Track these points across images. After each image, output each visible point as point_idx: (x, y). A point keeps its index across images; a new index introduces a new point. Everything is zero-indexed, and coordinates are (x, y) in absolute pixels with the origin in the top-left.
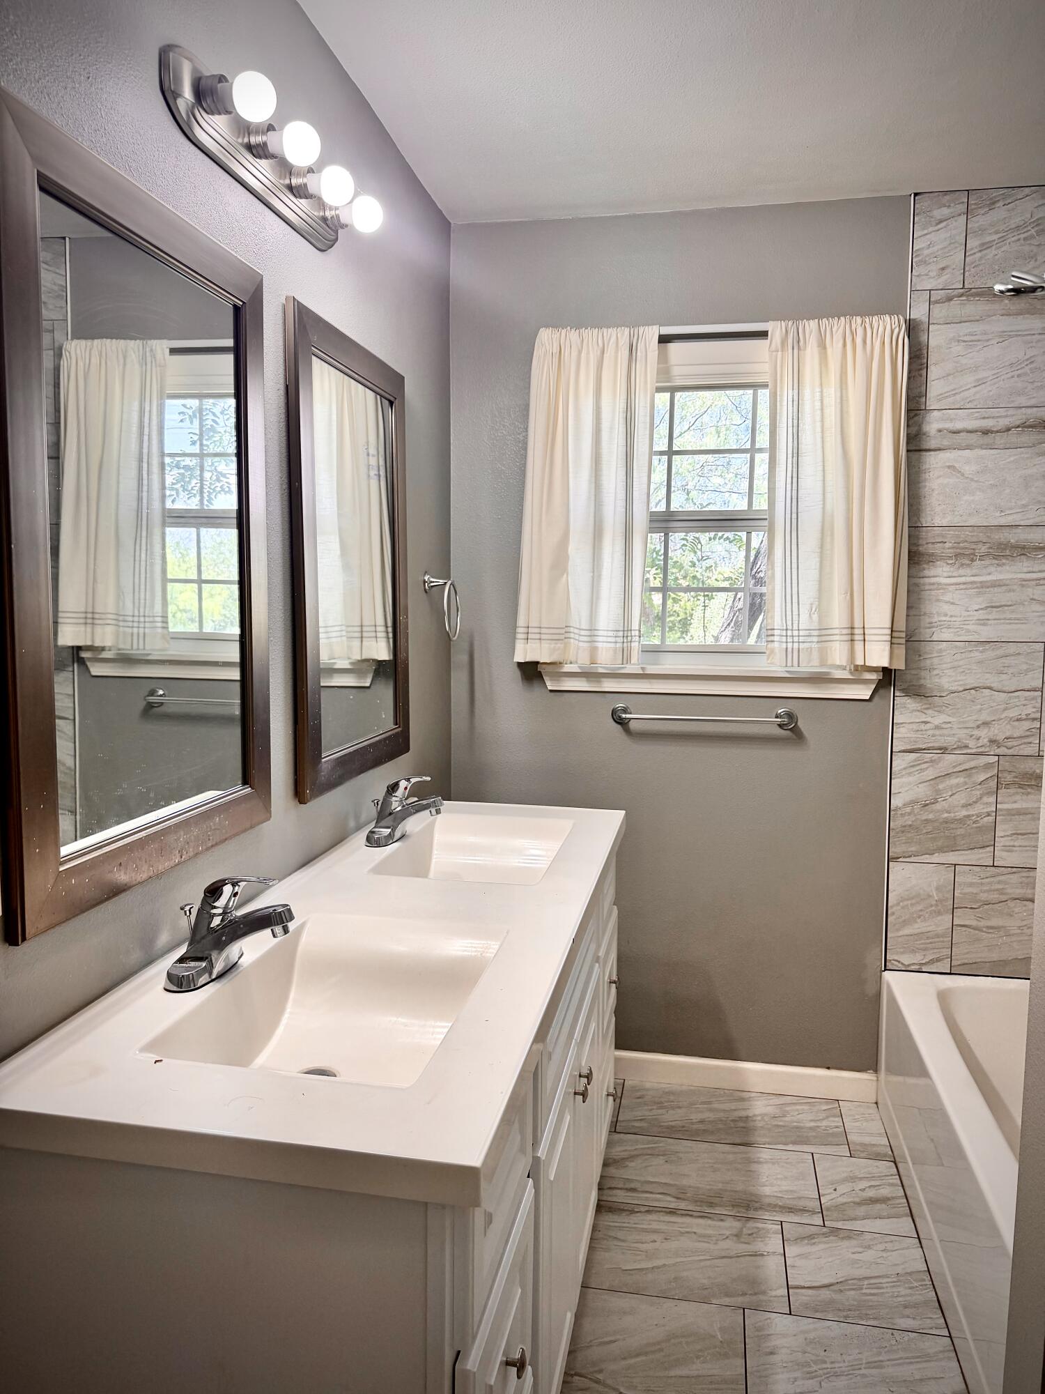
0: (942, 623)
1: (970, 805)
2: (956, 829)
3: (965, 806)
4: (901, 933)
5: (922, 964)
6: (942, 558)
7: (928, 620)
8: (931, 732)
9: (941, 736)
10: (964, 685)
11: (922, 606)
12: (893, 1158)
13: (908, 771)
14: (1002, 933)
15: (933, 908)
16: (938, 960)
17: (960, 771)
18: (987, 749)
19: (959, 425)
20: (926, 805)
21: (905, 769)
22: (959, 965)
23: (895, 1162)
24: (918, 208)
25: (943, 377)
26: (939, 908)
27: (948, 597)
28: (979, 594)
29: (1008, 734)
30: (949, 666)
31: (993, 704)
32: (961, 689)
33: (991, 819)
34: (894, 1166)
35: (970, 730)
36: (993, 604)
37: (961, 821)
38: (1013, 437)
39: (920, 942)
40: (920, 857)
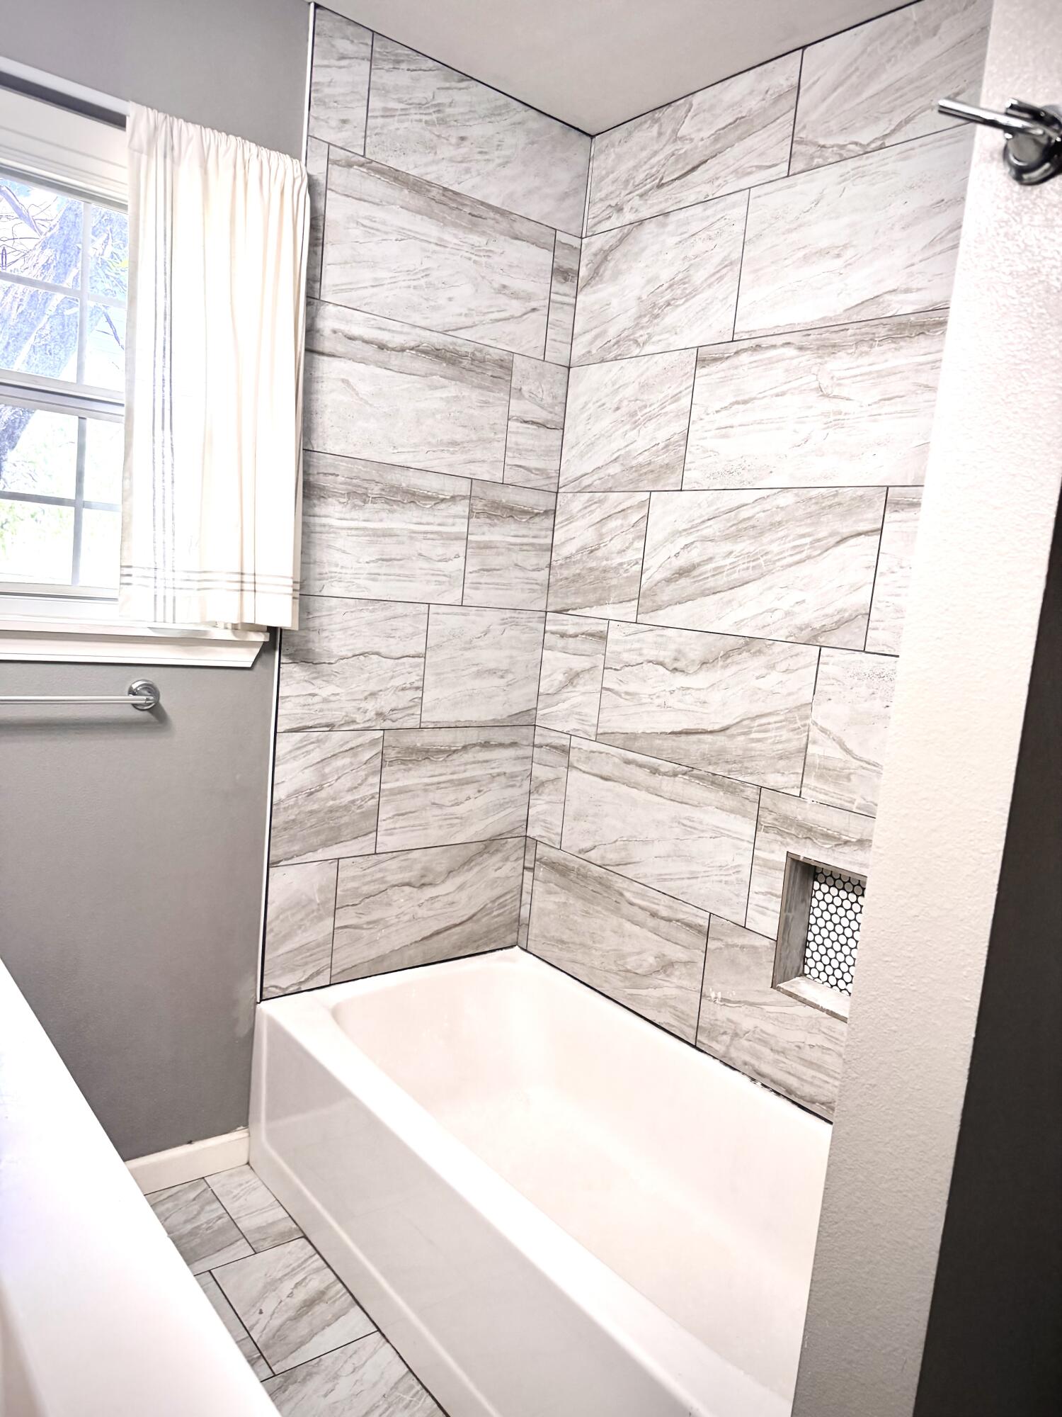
0: (333, 575)
1: (356, 788)
2: (341, 817)
3: (350, 790)
4: (281, 951)
5: (301, 983)
6: (334, 495)
7: (318, 570)
8: (317, 707)
9: (328, 710)
10: (352, 650)
11: (312, 552)
12: (300, 1232)
13: (293, 755)
14: (380, 926)
15: (315, 914)
16: (318, 973)
17: (347, 751)
18: (373, 724)
19: (356, 331)
20: (311, 794)
21: (290, 752)
22: (339, 973)
23: (305, 1237)
24: (319, 26)
25: (340, 264)
26: (321, 912)
27: (339, 543)
28: (371, 542)
29: (393, 706)
30: (338, 627)
31: (380, 672)
32: (350, 654)
33: (374, 802)
34: (307, 1243)
35: (357, 702)
36: (384, 557)
37: (346, 808)
38: (406, 360)
39: (300, 957)
40: (302, 857)
